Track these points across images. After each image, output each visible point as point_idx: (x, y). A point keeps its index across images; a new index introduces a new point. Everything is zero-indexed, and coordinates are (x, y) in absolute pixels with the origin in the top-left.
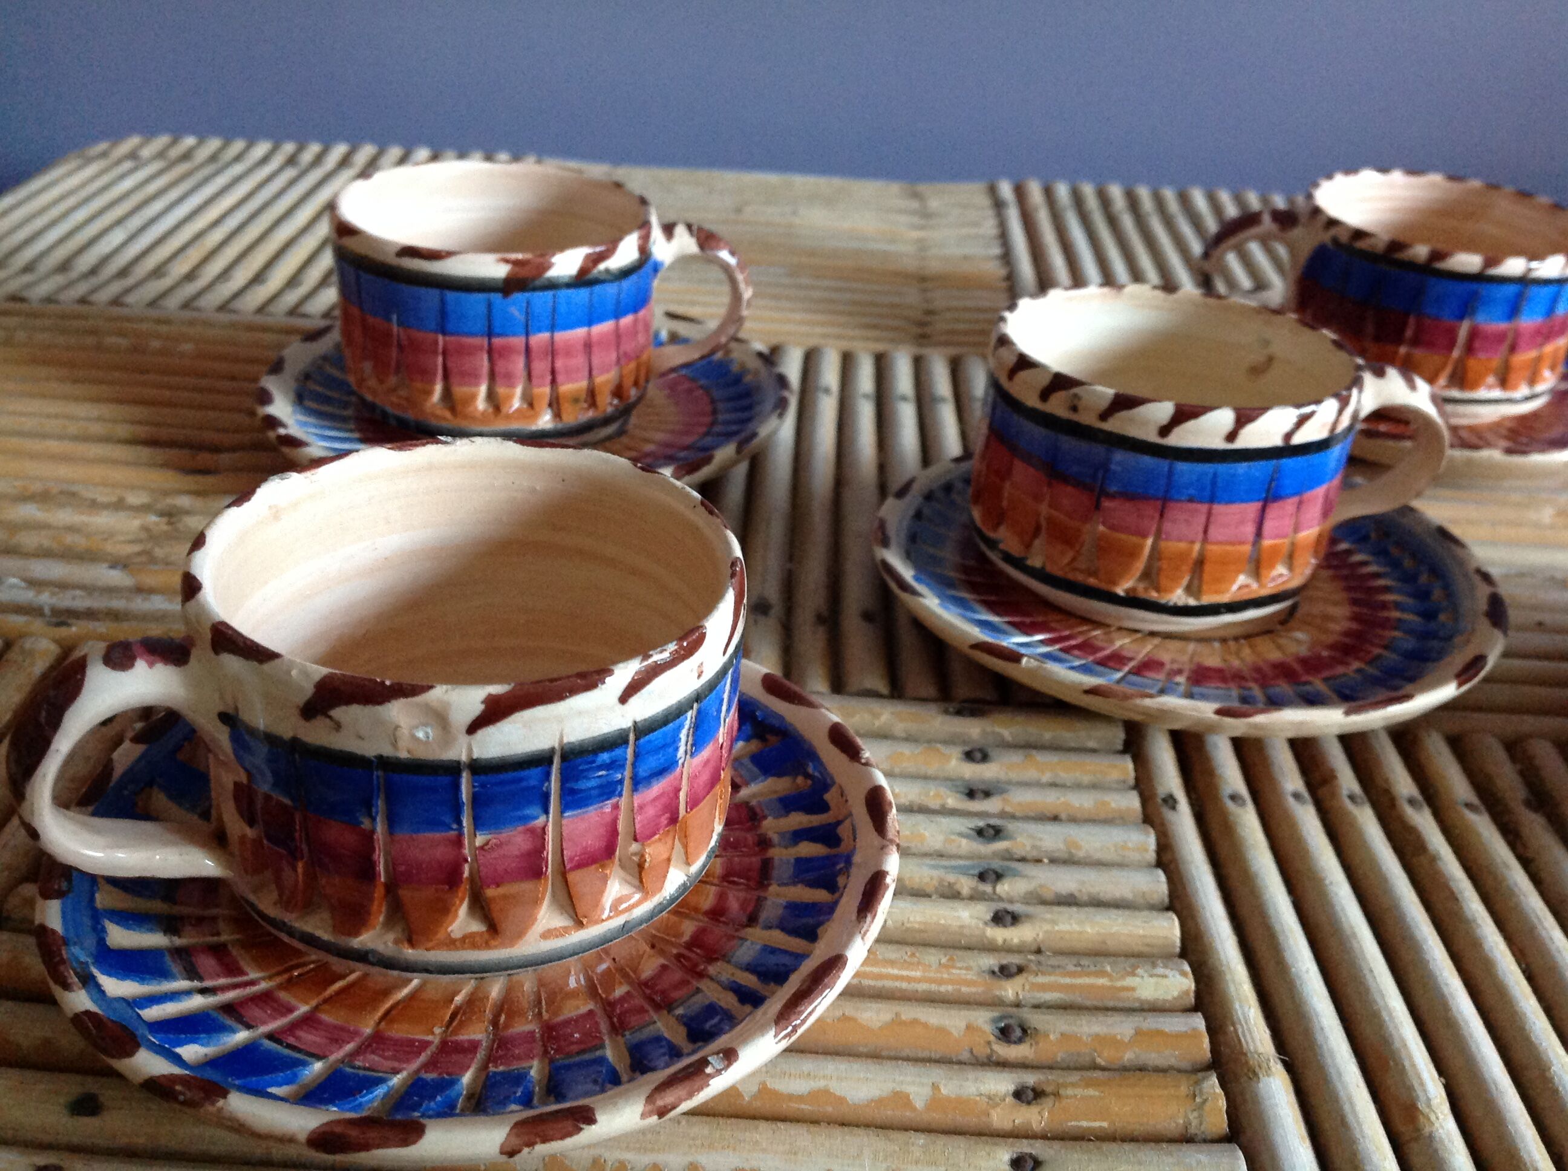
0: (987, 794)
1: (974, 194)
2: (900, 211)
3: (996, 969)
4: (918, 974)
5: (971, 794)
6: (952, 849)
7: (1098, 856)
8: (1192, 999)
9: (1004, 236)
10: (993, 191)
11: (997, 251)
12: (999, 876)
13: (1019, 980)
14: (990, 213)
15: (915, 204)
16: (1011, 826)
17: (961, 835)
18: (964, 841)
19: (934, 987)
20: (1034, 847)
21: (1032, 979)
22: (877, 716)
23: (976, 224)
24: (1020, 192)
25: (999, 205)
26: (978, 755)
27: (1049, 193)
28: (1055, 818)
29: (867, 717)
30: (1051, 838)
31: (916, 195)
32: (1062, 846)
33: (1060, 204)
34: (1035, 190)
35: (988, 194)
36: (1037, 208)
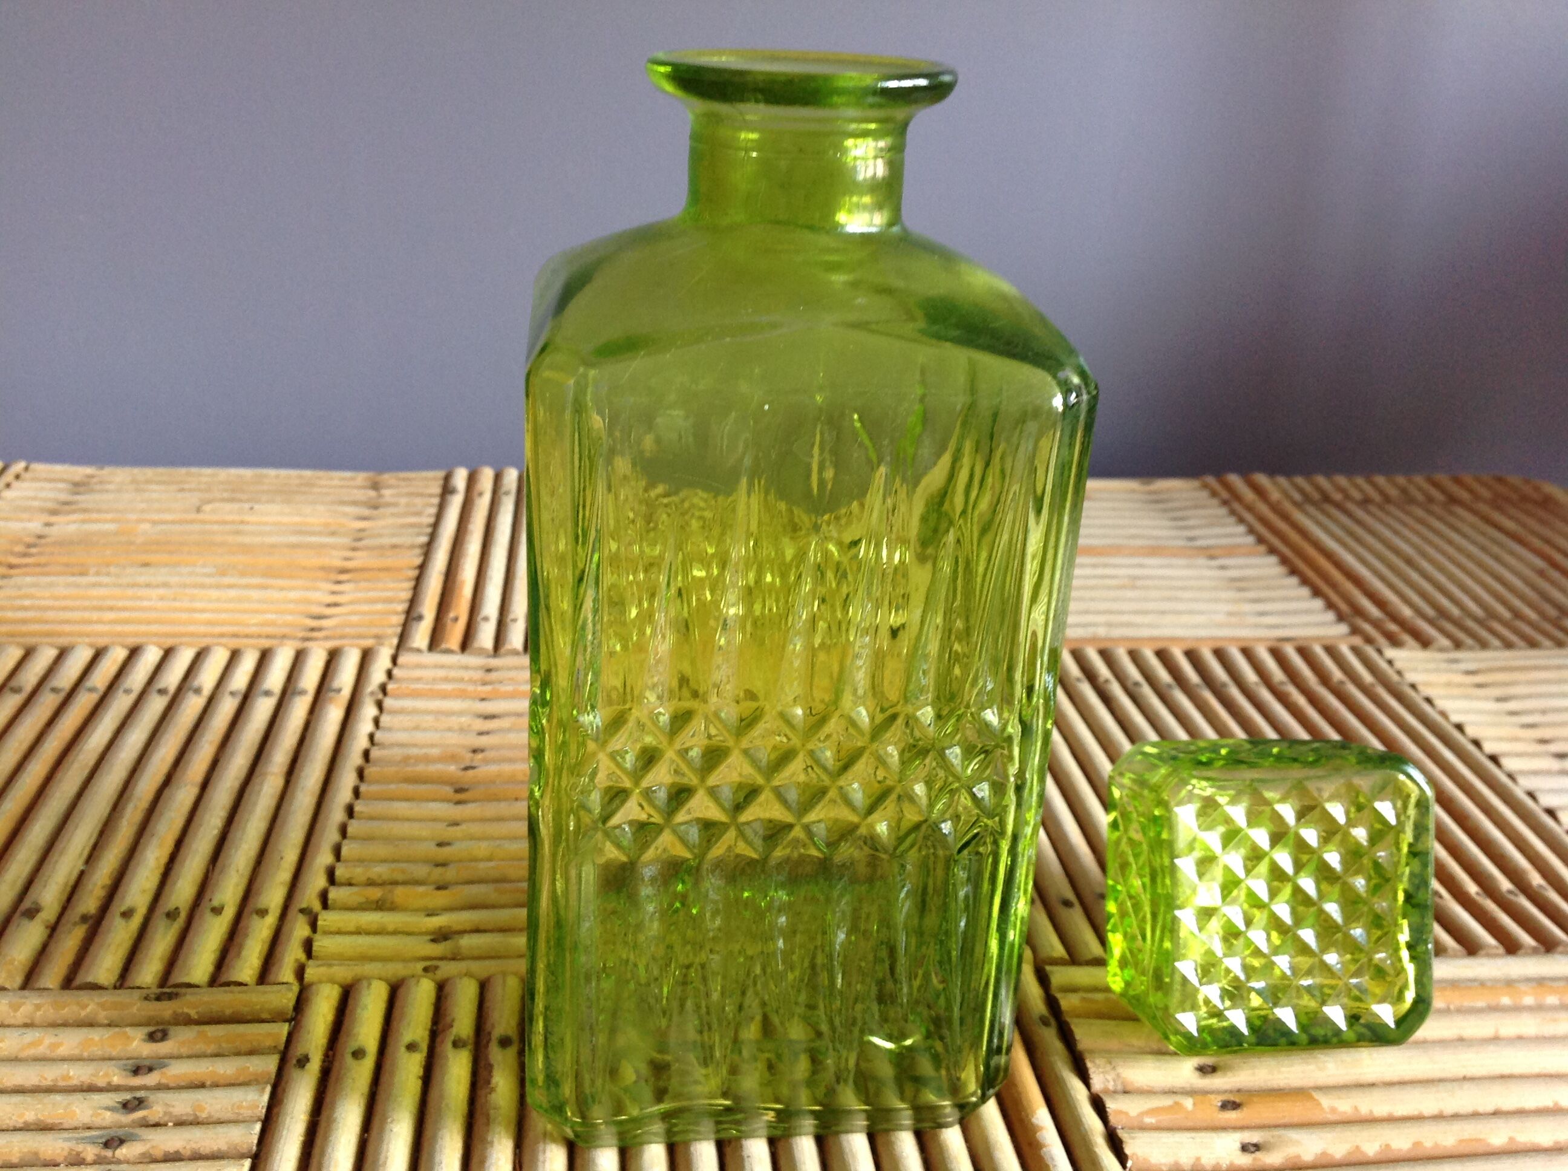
0: (150, 1069)
1: (430, 481)
2: (355, 503)
5: (136, 1071)
6: (98, 1121)
7: (216, 1116)
9: (436, 525)
10: (447, 478)
11: (424, 539)
12: (122, 1142)
14: (436, 501)
15: (372, 493)
16: (152, 1097)
17: (108, 1109)
18: (108, 1114)
20: (165, 1113)
22: (85, 1007)
23: (418, 514)
24: (472, 479)
25: (447, 490)
26: (159, 1035)
27: (498, 479)
28: (202, 1086)
29: (75, 1008)
30: (181, 1104)
31: (376, 486)
32: (189, 1110)
33: (504, 489)
34: (487, 476)
35: (441, 482)
36: (481, 494)
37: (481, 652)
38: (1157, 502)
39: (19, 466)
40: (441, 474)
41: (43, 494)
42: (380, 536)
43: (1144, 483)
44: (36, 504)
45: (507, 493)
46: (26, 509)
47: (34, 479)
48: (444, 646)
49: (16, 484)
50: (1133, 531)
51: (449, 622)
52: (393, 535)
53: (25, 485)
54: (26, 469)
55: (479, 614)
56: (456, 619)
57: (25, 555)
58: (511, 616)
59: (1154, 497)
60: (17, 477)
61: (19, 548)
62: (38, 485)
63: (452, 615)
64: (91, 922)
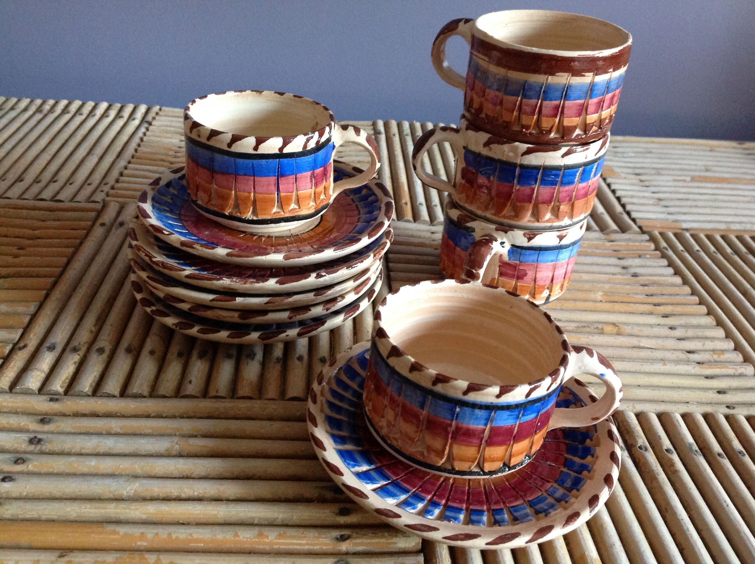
3: (339, 537)
4: (304, 542)
8: (420, 546)
10: (374, 125)
13: (348, 542)
19: (311, 547)
21: (354, 541)
24: (387, 126)
27: (400, 126)
33: (405, 133)
34: (394, 124)
35: (372, 127)
36: (394, 135)
37: (424, 222)
38: (749, 154)
39: (156, 108)
40: (370, 123)
41: (174, 124)
42: (351, 156)
43: (740, 144)
44: (172, 129)
45: (407, 135)
46: (167, 132)
47: (166, 116)
48: (406, 218)
49: (157, 117)
50: (743, 170)
51: (404, 205)
52: (357, 156)
53: (163, 118)
54: (160, 109)
55: (416, 202)
56: (406, 204)
57: (176, 157)
58: (434, 204)
59: (748, 152)
60: (157, 114)
61: (172, 153)
62: (171, 119)
63: (403, 201)
64: (281, 362)
